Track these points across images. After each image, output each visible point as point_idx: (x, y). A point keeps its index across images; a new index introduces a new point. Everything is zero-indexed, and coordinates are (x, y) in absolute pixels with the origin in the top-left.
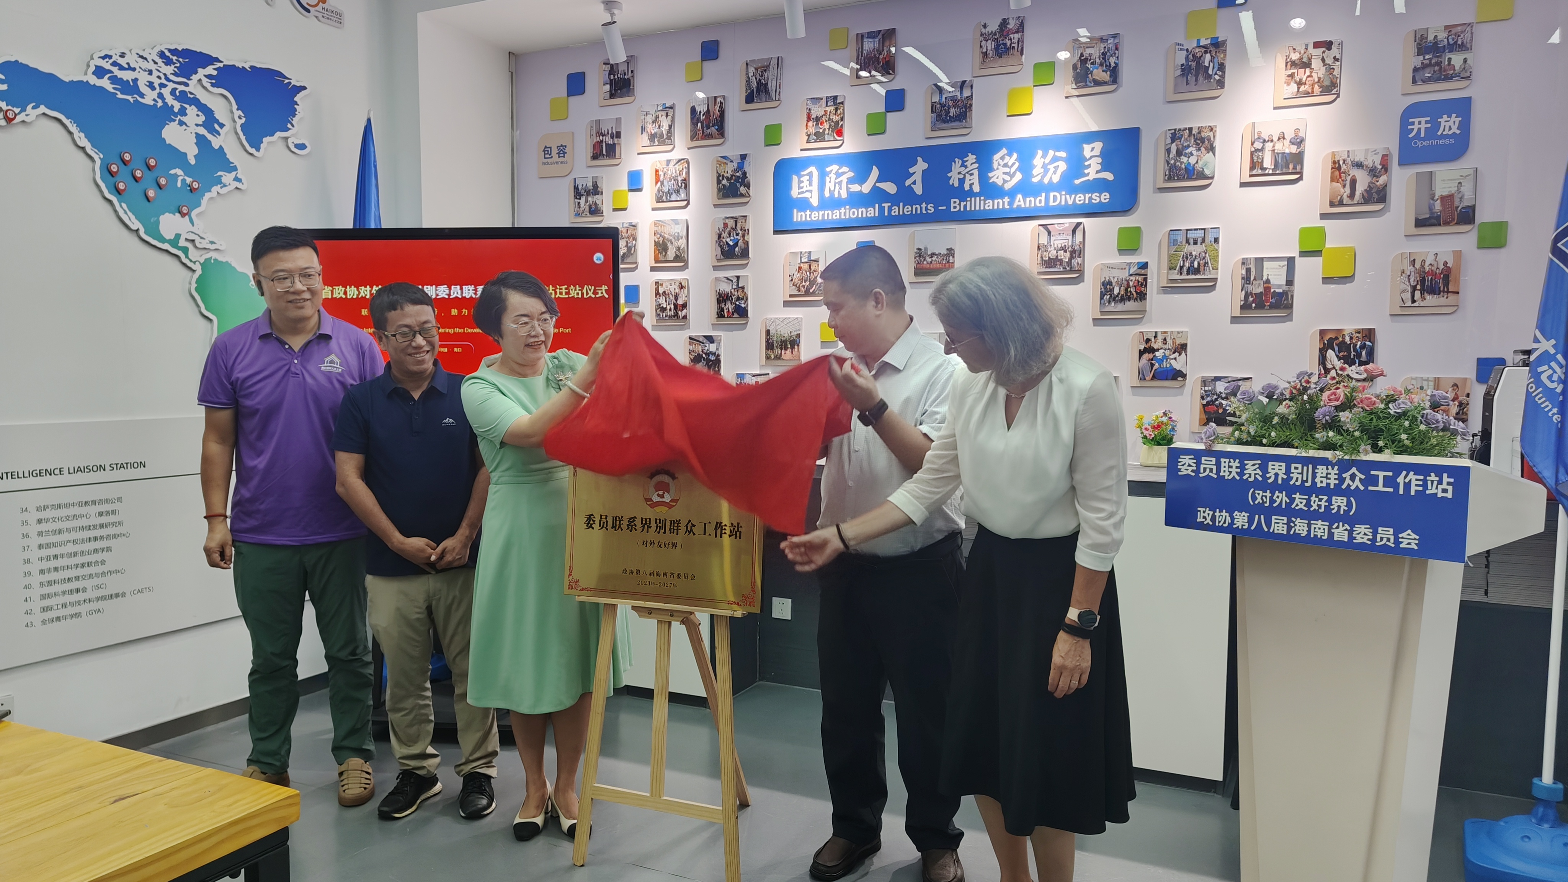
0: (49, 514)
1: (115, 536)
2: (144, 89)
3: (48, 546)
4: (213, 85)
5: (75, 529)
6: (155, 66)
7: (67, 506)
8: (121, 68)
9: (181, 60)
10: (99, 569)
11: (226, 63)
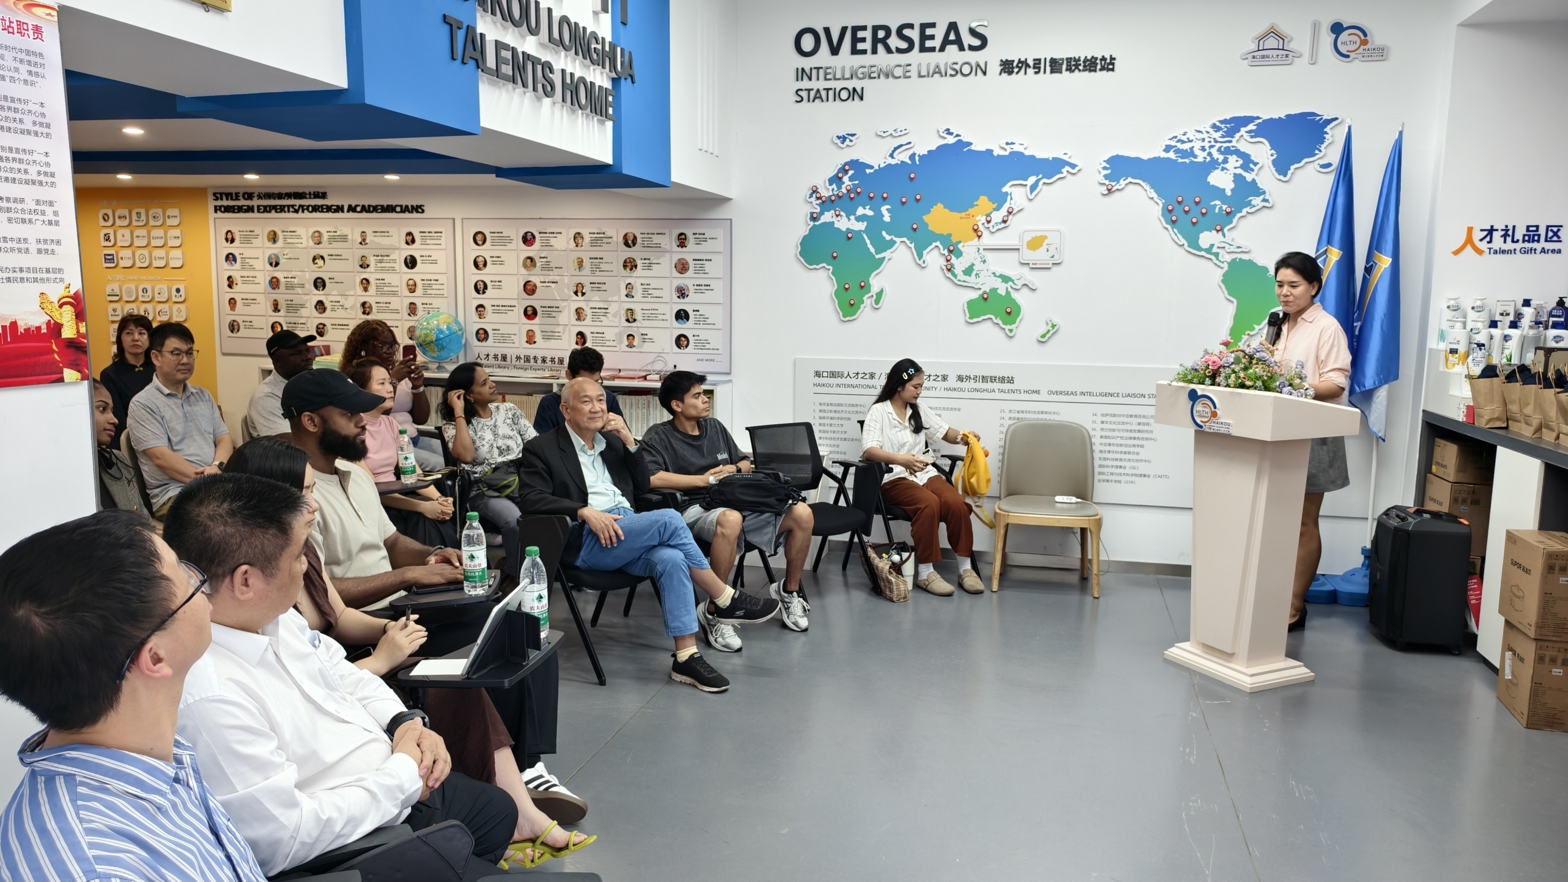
0: (1108, 419)
1: (1147, 439)
2: (1197, 151)
3: (1106, 437)
4: (1252, 137)
5: (1123, 430)
6: (1208, 135)
7: (1119, 416)
8: (1183, 142)
9: (1228, 126)
10: (1135, 457)
11: (1265, 118)
